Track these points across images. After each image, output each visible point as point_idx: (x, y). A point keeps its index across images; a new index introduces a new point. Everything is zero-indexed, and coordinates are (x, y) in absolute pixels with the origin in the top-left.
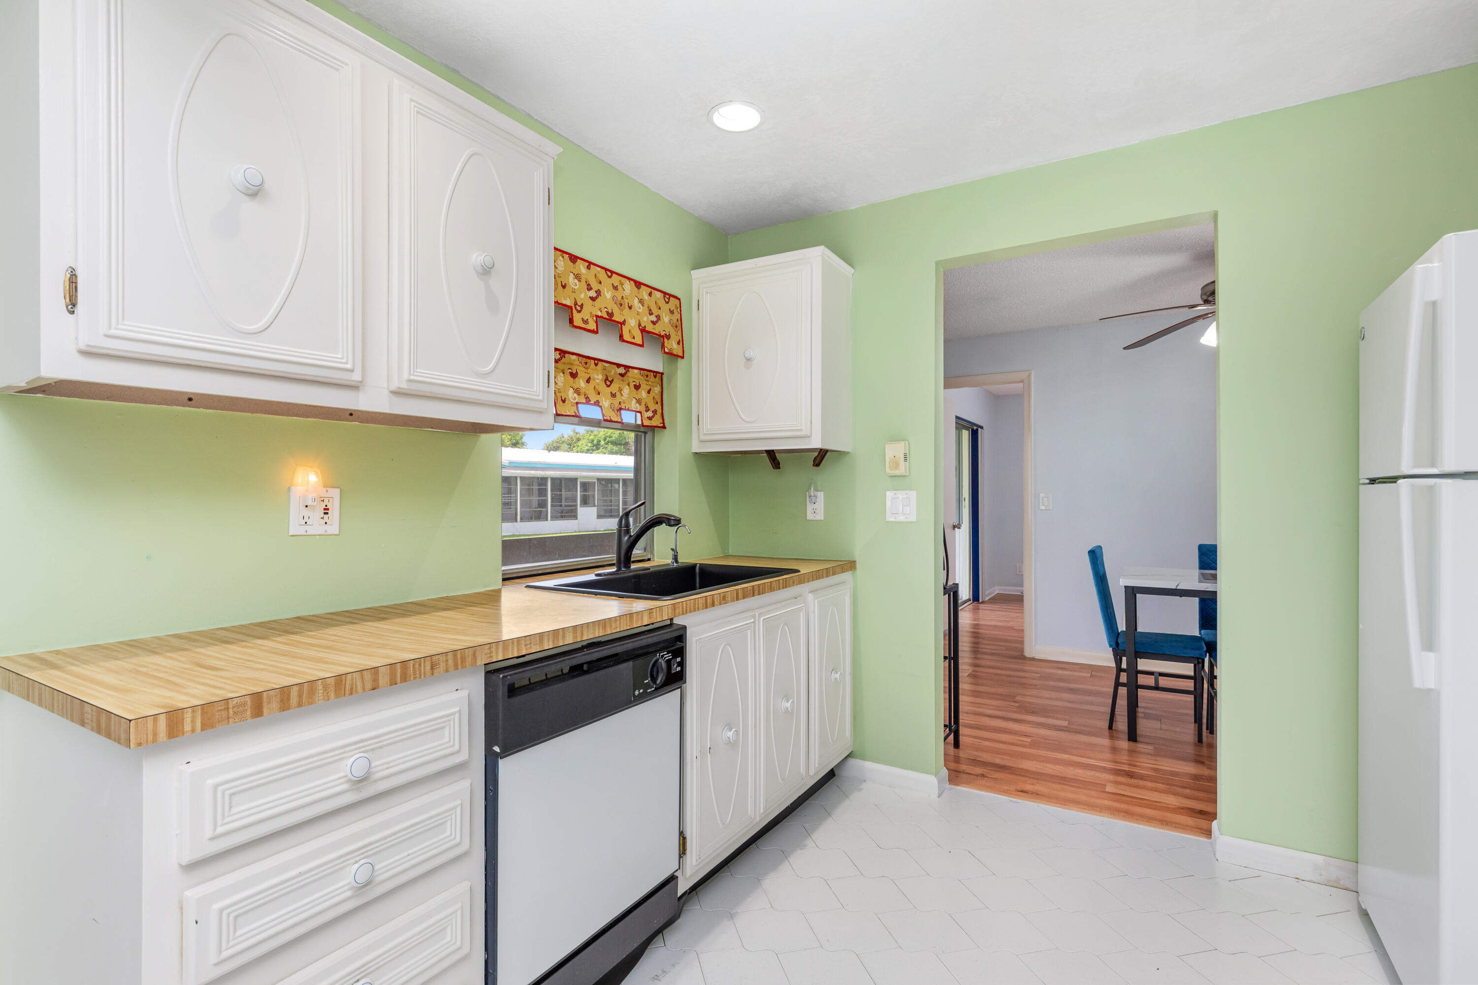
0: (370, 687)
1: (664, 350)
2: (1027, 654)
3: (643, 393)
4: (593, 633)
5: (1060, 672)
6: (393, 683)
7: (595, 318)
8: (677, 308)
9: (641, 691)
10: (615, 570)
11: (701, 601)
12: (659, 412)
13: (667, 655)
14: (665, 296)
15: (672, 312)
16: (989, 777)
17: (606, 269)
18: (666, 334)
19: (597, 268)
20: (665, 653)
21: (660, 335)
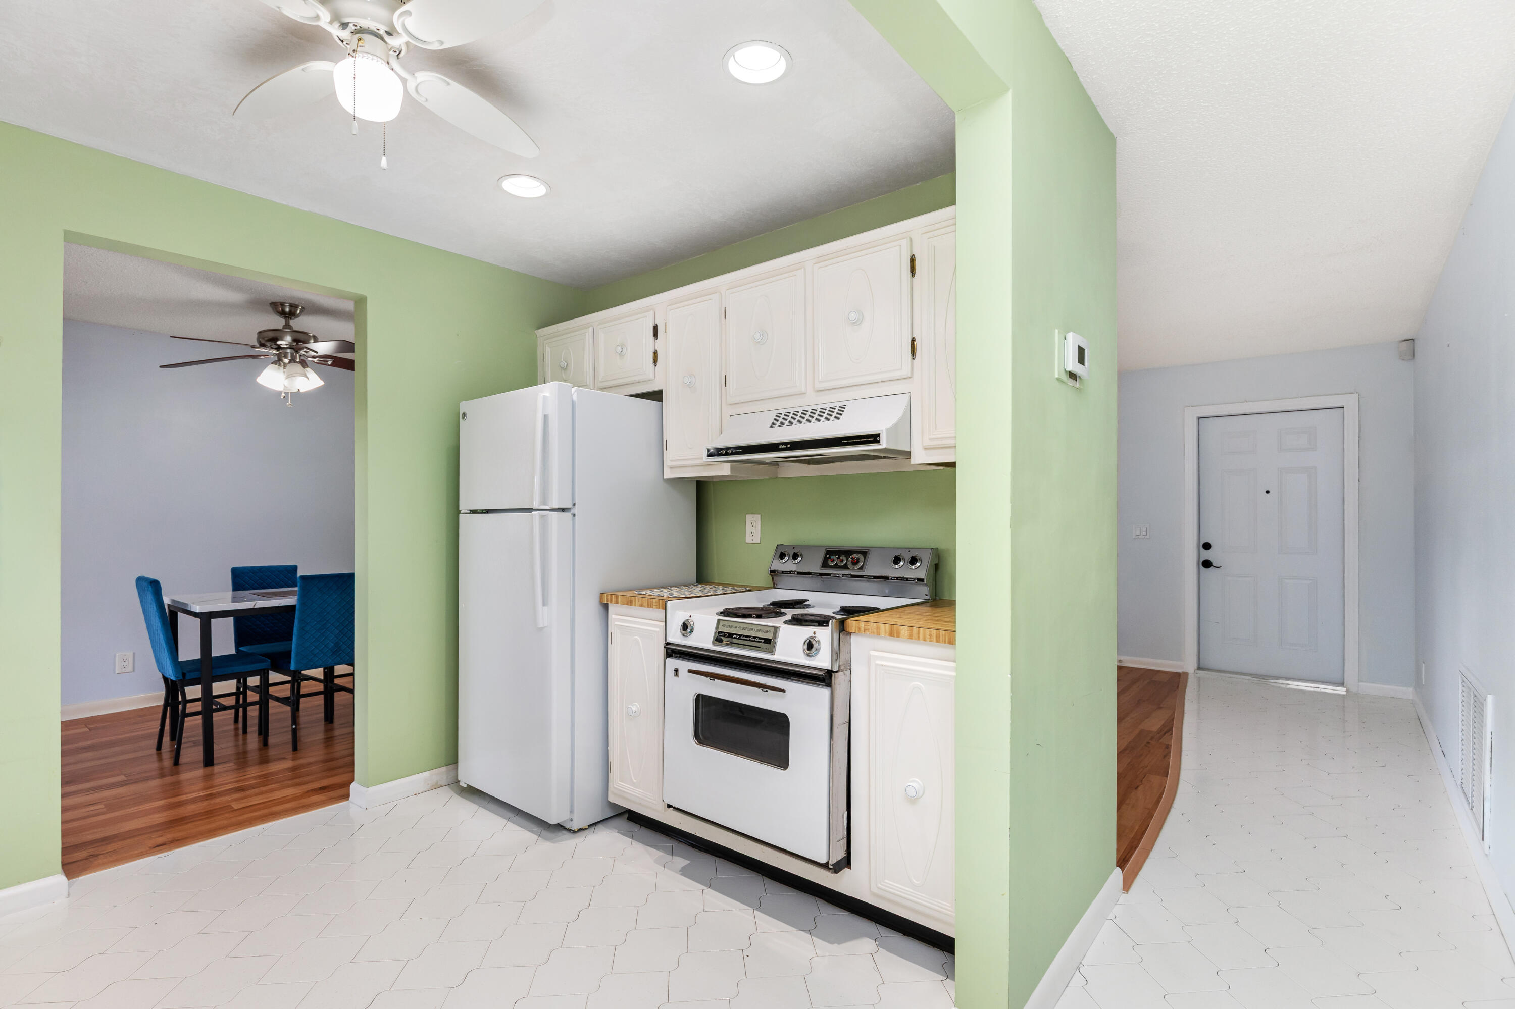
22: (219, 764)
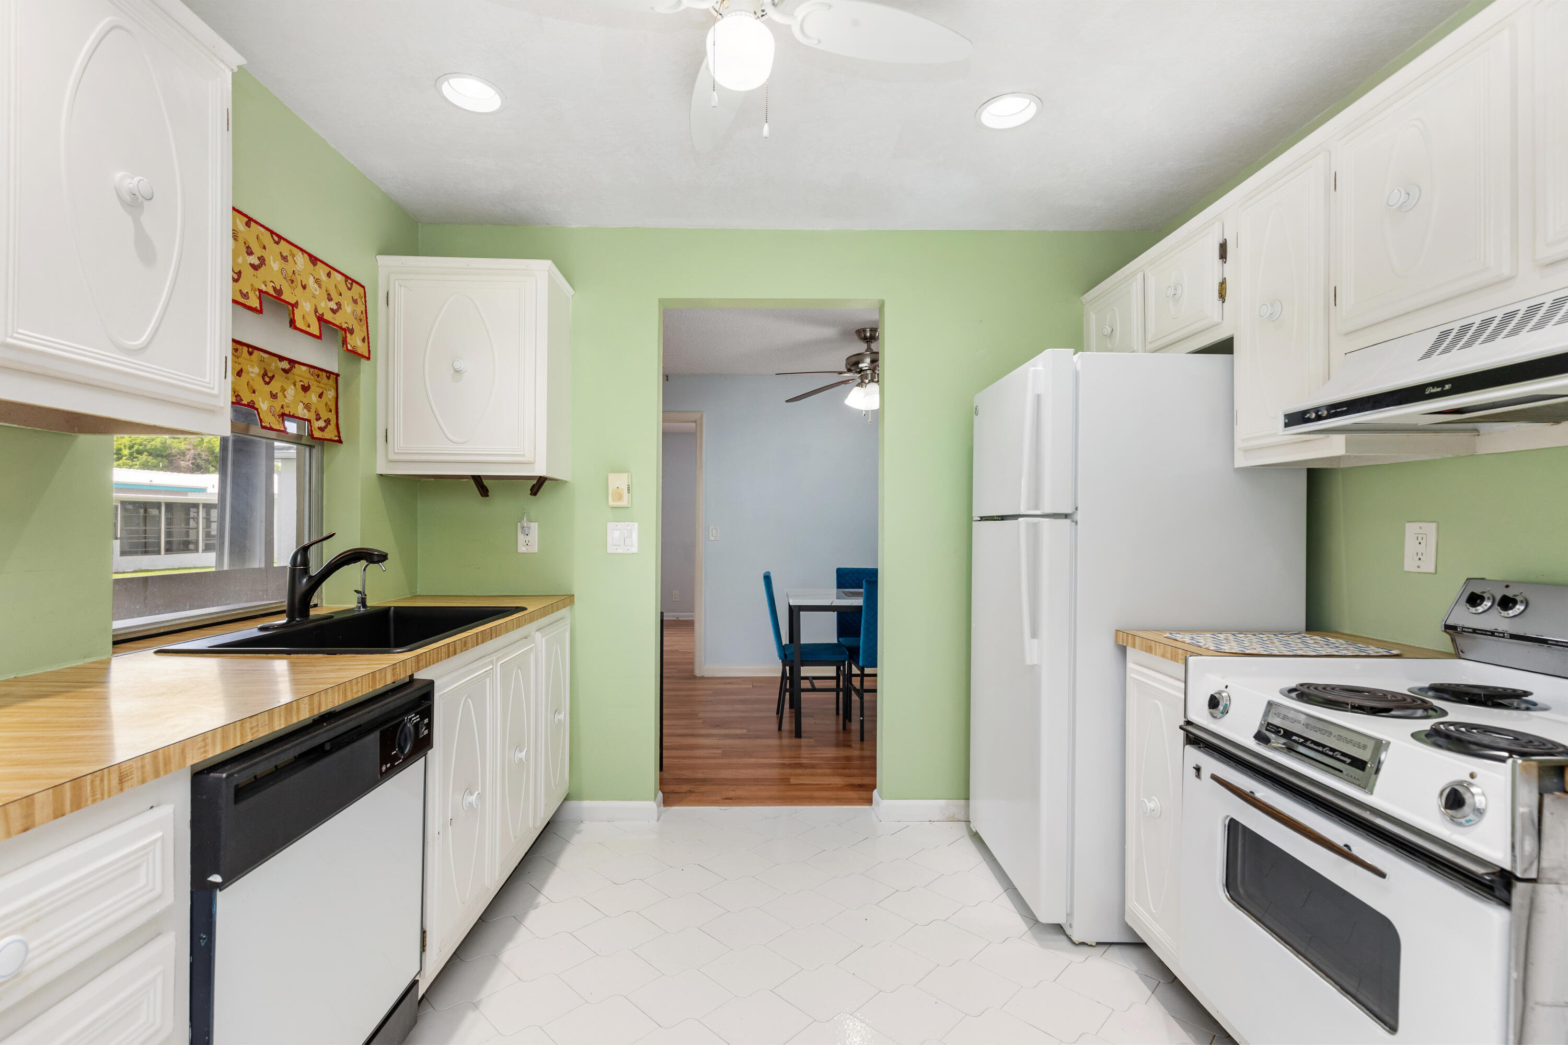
0: (20, 828)
1: (347, 347)
2: (698, 673)
3: (313, 397)
4: (332, 702)
5: (728, 686)
6: (59, 813)
7: (257, 293)
8: (361, 298)
9: (389, 765)
10: (285, 621)
11: (444, 650)
12: (333, 422)
13: (415, 718)
14: (347, 281)
15: (355, 302)
16: (696, 792)
17: (272, 232)
18: (348, 328)
19: (260, 227)
20: (412, 716)
21: (341, 328)
22: (805, 737)
